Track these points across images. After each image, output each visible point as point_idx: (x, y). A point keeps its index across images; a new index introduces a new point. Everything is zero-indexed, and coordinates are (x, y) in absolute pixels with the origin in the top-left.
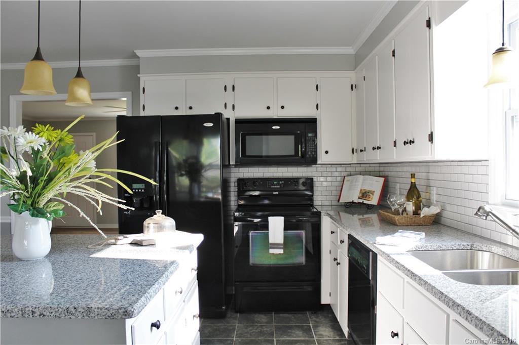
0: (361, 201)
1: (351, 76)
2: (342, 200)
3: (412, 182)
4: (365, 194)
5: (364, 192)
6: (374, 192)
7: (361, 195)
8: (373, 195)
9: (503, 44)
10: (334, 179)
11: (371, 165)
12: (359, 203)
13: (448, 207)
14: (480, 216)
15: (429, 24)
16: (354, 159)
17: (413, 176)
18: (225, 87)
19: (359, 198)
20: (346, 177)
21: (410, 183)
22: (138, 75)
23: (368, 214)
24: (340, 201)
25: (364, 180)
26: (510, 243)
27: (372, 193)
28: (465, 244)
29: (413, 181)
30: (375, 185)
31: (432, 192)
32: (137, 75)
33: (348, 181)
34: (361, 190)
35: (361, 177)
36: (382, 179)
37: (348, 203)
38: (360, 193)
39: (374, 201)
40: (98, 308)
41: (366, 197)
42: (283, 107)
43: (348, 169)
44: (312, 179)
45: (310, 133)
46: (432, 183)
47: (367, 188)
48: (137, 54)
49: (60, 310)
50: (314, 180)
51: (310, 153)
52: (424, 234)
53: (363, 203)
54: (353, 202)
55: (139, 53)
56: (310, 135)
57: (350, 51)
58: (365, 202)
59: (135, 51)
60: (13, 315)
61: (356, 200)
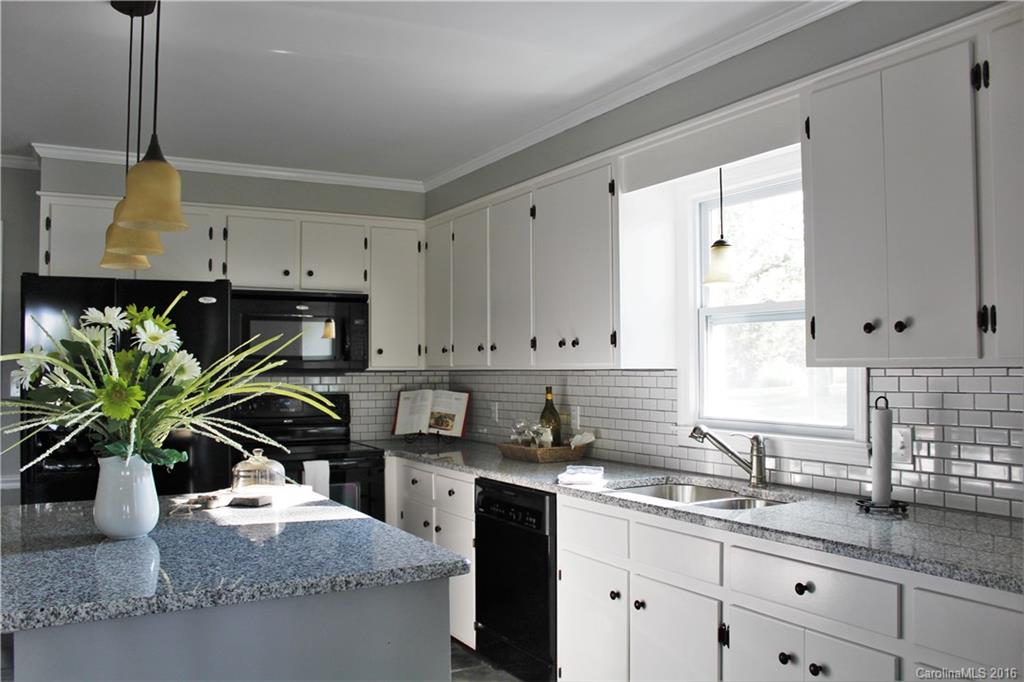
0: (434, 431)
1: (418, 228)
2: (399, 431)
3: (547, 400)
4: (439, 420)
5: (437, 416)
6: (454, 416)
7: (433, 421)
8: (453, 420)
9: (722, 237)
10: (379, 396)
11: (437, 373)
12: (430, 434)
13: (604, 433)
14: (696, 438)
15: (612, 188)
16: (420, 364)
17: (549, 390)
18: (211, 230)
19: (430, 426)
20: (402, 393)
21: (544, 401)
22: (38, 193)
23: (446, 451)
24: (397, 432)
25: (435, 397)
26: (711, 472)
27: (452, 417)
28: (660, 477)
29: (549, 398)
30: (455, 405)
31: (573, 413)
32: (34, 192)
33: (408, 398)
34: (432, 414)
35: (429, 393)
36: (465, 396)
37: (410, 435)
38: (431, 418)
39: (456, 430)
40: (430, 566)
41: (442, 425)
42: (310, 273)
43: (404, 380)
44: (348, 396)
45: (358, 318)
46: (571, 400)
47: (442, 410)
48: (37, 150)
49: (384, 575)
50: (351, 398)
51: (356, 353)
52: (602, 468)
53: (438, 435)
54: (420, 434)
55: (41, 149)
56: (357, 322)
57: (419, 187)
58: (442, 432)
59: (33, 144)
60: (318, 590)
61: (425, 431)
